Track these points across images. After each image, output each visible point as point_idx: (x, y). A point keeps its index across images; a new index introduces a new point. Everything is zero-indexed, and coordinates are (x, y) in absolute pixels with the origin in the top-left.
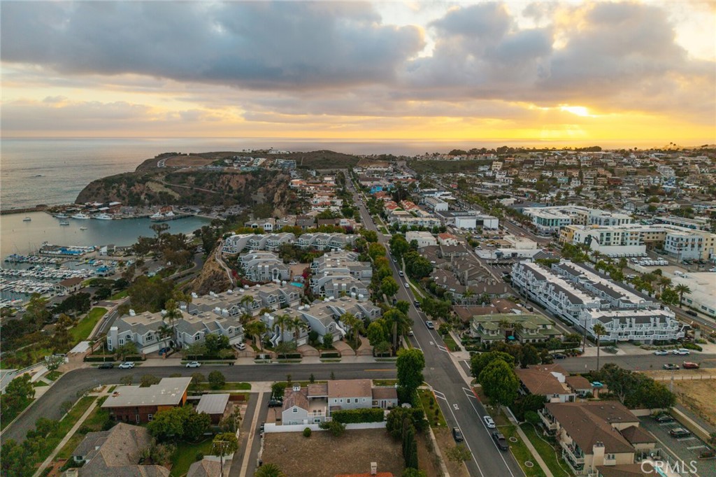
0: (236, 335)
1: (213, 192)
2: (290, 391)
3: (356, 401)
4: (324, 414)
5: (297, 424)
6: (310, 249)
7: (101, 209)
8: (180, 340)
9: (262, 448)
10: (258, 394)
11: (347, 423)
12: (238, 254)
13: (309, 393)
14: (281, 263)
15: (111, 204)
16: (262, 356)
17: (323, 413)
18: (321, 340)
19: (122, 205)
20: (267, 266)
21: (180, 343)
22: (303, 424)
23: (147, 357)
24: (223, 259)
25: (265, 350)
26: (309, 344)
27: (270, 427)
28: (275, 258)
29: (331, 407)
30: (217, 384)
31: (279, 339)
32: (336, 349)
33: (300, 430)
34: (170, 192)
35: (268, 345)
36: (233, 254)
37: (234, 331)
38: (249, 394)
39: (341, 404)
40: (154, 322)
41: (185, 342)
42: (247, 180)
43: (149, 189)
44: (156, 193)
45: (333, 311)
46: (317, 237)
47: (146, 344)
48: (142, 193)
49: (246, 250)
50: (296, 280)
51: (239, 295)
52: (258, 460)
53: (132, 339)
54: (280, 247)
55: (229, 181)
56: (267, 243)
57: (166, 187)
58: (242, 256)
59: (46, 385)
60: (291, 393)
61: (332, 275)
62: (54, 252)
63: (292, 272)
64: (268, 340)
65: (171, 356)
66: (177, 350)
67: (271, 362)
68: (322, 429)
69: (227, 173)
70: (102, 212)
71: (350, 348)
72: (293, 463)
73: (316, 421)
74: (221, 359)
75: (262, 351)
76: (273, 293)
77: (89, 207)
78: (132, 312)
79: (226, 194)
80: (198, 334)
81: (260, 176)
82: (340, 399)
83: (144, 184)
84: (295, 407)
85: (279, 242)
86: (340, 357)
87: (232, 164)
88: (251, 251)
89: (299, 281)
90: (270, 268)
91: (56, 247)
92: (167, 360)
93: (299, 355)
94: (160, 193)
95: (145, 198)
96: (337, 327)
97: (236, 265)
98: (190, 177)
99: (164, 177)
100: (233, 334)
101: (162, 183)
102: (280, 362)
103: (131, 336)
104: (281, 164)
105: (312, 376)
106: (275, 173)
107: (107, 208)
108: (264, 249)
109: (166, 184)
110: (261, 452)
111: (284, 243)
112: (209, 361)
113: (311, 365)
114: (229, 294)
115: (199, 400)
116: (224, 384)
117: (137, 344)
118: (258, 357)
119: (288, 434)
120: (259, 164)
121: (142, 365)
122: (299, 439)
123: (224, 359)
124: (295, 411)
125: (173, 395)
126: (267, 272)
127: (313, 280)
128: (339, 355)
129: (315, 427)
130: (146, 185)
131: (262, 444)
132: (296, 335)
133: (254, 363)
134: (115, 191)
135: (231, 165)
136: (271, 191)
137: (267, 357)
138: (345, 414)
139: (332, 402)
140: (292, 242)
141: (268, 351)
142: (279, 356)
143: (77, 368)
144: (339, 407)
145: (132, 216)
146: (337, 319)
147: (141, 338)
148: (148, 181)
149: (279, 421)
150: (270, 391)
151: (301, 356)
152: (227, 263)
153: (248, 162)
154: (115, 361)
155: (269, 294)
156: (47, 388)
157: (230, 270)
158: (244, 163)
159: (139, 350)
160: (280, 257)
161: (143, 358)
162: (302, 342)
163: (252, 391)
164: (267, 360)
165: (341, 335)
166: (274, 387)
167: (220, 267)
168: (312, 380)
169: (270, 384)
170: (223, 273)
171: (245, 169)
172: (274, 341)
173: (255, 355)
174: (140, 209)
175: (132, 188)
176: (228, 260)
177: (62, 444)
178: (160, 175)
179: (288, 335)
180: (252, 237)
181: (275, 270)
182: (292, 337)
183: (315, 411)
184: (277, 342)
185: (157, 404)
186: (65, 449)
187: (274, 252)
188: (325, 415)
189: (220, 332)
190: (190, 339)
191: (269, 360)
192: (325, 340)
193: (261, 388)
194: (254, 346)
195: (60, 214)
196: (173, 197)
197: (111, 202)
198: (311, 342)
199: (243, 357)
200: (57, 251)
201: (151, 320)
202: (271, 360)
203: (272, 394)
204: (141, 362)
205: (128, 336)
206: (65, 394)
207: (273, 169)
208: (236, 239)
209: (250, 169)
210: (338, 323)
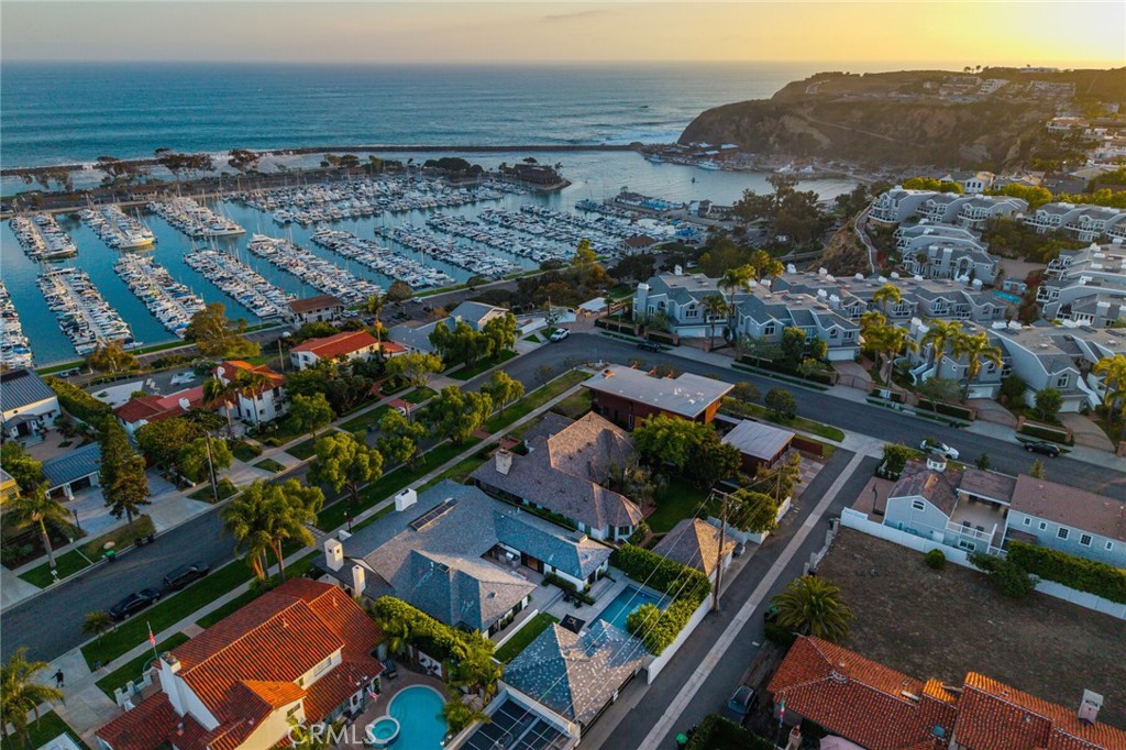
0: (844, 345)
1: (890, 139)
2: (919, 466)
3: (1086, 540)
4: (989, 537)
5: (916, 533)
6: (1059, 234)
7: (708, 153)
8: (741, 329)
9: (825, 549)
10: (854, 454)
11: (1044, 577)
12: (897, 226)
13: (964, 484)
14: (983, 250)
15: (724, 147)
16: (885, 393)
17: (987, 536)
18: (1031, 399)
19: (738, 149)
20: (948, 250)
21: (741, 334)
22: (930, 539)
23: (681, 342)
24: (867, 231)
25: (894, 385)
26: (998, 401)
27: (853, 518)
28: (972, 241)
29: (1010, 532)
30: (779, 414)
31: (931, 372)
32: (1061, 426)
33: (922, 550)
34: (817, 135)
35: (904, 379)
36: (888, 224)
37: (841, 338)
38: (837, 448)
39: (1039, 532)
40: (705, 289)
41: (747, 334)
42: (959, 119)
43: (783, 128)
44: (793, 134)
45: (1078, 349)
46: (1083, 213)
47: (684, 321)
48: (772, 133)
49: (914, 220)
50: (1006, 288)
51: (875, 286)
52: (807, 565)
53: (667, 309)
54: (989, 222)
55: (923, 121)
56: (962, 211)
57: (811, 125)
58: (903, 229)
59: (538, 341)
60: (920, 470)
61: (1098, 284)
62: (632, 203)
63: (1001, 272)
64: (906, 370)
65: (720, 351)
66: (732, 344)
67: (901, 409)
68: (975, 567)
69: (921, 106)
70: (708, 157)
71: (1104, 435)
72: (883, 603)
73: (962, 544)
74: (802, 376)
75: (886, 385)
76: (946, 295)
77: (695, 149)
78: (678, 270)
79: (912, 144)
80: (772, 324)
81: (988, 113)
82: (1042, 521)
83: (778, 119)
84: (919, 497)
85: (987, 211)
86: (1071, 444)
87: (937, 90)
88: (923, 221)
89: (1013, 291)
90: (955, 255)
91: (637, 195)
92: (711, 354)
93: (968, 413)
94: (800, 135)
95: (775, 142)
96: (1081, 384)
97: (888, 243)
98: (854, 112)
99: (811, 109)
100: (838, 341)
101: (805, 119)
102: (918, 414)
103: (667, 303)
104: (1040, 90)
105: (984, 458)
106: (1024, 107)
107: (716, 152)
108: (954, 223)
109: (813, 120)
110: (820, 555)
111: (998, 215)
112: (781, 375)
113: (990, 438)
114: (856, 281)
115: (735, 425)
116: (793, 417)
117: (671, 319)
118: (876, 394)
119: (887, 547)
120: (991, 90)
121: (669, 352)
122: (911, 563)
123: (808, 378)
124: (918, 506)
125: (692, 401)
126: (946, 260)
127: (1047, 287)
128: (1068, 439)
129: (959, 557)
130: (781, 121)
131: (828, 541)
132: (970, 377)
133: (864, 402)
134: (733, 127)
135: (936, 92)
136: (1003, 144)
137: (895, 398)
138: (1043, 556)
139: (1016, 519)
140: (1020, 216)
141: (898, 389)
142: (921, 402)
143: (584, 331)
144: (1034, 539)
145: (749, 167)
146: (1086, 369)
147: (679, 310)
148: (784, 114)
149: (877, 514)
150: (879, 455)
151: (973, 416)
152: (873, 238)
153: (970, 86)
154: (635, 336)
155: (937, 295)
156: (538, 345)
157: (875, 251)
158: (960, 89)
159: (673, 329)
160: (983, 239)
161: (676, 342)
162: (981, 392)
163: (844, 445)
164: (893, 404)
165: (1087, 404)
166: (889, 452)
167: (858, 242)
168: (982, 464)
169: (883, 444)
170: (860, 254)
171: (960, 100)
172: (919, 376)
173: (871, 388)
174: (763, 158)
175: (760, 123)
176: (875, 233)
177: (523, 420)
178: (805, 105)
179: (953, 368)
180: (933, 197)
181: (965, 262)
182: (962, 377)
183: (967, 524)
184: (924, 378)
185: (660, 406)
186: (524, 428)
187: (974, 230)
188: (990, 542)
189: (815, 331)
190: (757, 328)
191: (898, 405)
192: (1039, 400)
193: (862, 446)
194: (875, 374)
195: (655, 155)
196: (820, 143)
197: (724, 143)
198: (1004, 398)
199: (846, 385)
200: (636, 201)
201: (702, 287)
202: (902, 406)
203: (883, 462)
204: (670, 347)
205: (662, 304)
206: (554, 358)
207: (1021, 100)
208: (900, 195)
209: (970, 100)
210: (1085, 378)
